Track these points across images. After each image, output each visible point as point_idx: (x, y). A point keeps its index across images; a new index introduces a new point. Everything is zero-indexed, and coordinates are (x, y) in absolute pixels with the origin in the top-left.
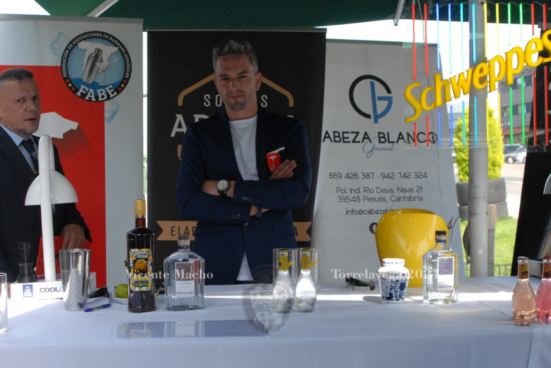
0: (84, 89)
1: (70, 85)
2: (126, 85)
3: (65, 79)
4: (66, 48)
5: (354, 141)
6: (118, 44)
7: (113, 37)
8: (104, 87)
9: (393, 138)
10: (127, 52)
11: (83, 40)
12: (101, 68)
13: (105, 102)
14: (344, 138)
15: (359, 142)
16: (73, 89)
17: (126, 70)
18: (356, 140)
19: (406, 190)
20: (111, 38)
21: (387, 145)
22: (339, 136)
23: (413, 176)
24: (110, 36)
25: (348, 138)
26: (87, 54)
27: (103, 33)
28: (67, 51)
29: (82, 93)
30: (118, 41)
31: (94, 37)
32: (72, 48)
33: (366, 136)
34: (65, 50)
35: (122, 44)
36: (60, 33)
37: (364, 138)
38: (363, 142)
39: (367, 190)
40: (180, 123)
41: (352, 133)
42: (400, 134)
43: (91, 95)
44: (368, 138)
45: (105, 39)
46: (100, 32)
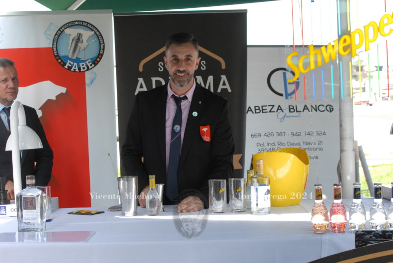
0: (70, 63)
1: (60, 61)
2: (100, 59)
3: (56, 56)
4: (56, 34)
5: (270, 111)
6: (94, 29)
7: (90, 24)
8: (84, 61)
9: (300, 108)
10: (101, 35)
11: (68, 27)
12: (82, 48)
13: (86, 72)
14: (263, 110)
15: (274, 112)
16: (62, 63)
17: (100, 48)
18: (272, 111)
19: (309, 143)
20: (89, 25)
21: (295, 114)
22: (259, 109)
23: (315, 134)
24: (88, 23)
25: (266, 110)
26: (72, 38)
27: (83, 22)
28: (57, 36)
29: (68, 66)
30: (94, 27)
31: (76, 25)
32: (60, 34)
33: (279, 108)
34: (55, 35)
35: (97, 29)
36: (51, 24)
37: (278, 109)
38: (277, 111)
39: (280, 144)
40: (141, 85)
41: (269, 106)
42: (305, 106)
43: (75, 67)
44: (281, 109)
45: (84, 26)
46: (80, 21)
